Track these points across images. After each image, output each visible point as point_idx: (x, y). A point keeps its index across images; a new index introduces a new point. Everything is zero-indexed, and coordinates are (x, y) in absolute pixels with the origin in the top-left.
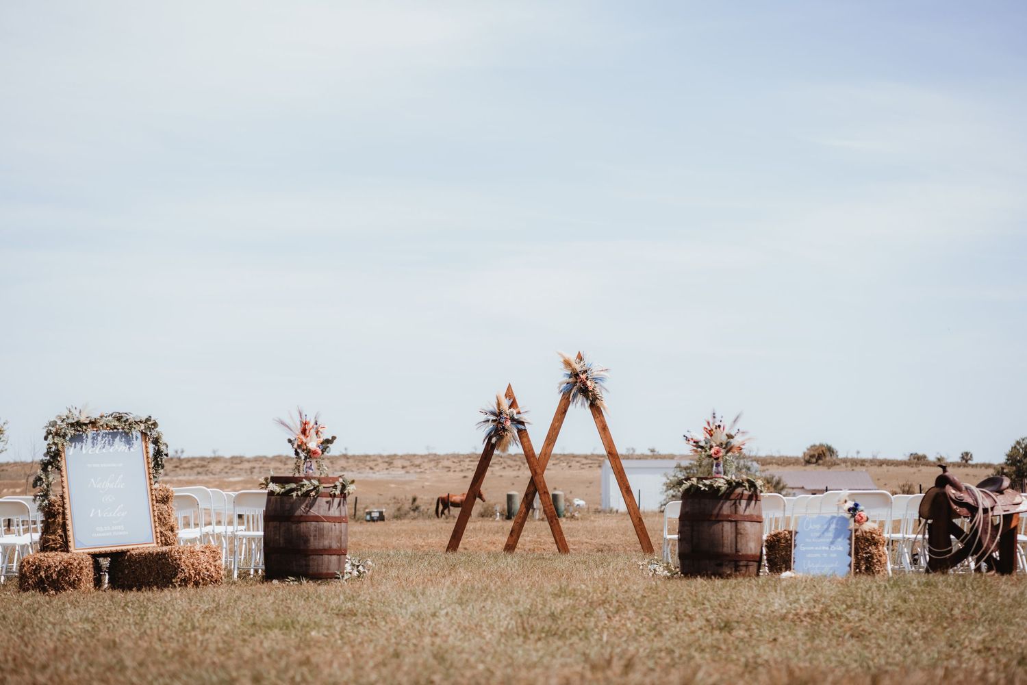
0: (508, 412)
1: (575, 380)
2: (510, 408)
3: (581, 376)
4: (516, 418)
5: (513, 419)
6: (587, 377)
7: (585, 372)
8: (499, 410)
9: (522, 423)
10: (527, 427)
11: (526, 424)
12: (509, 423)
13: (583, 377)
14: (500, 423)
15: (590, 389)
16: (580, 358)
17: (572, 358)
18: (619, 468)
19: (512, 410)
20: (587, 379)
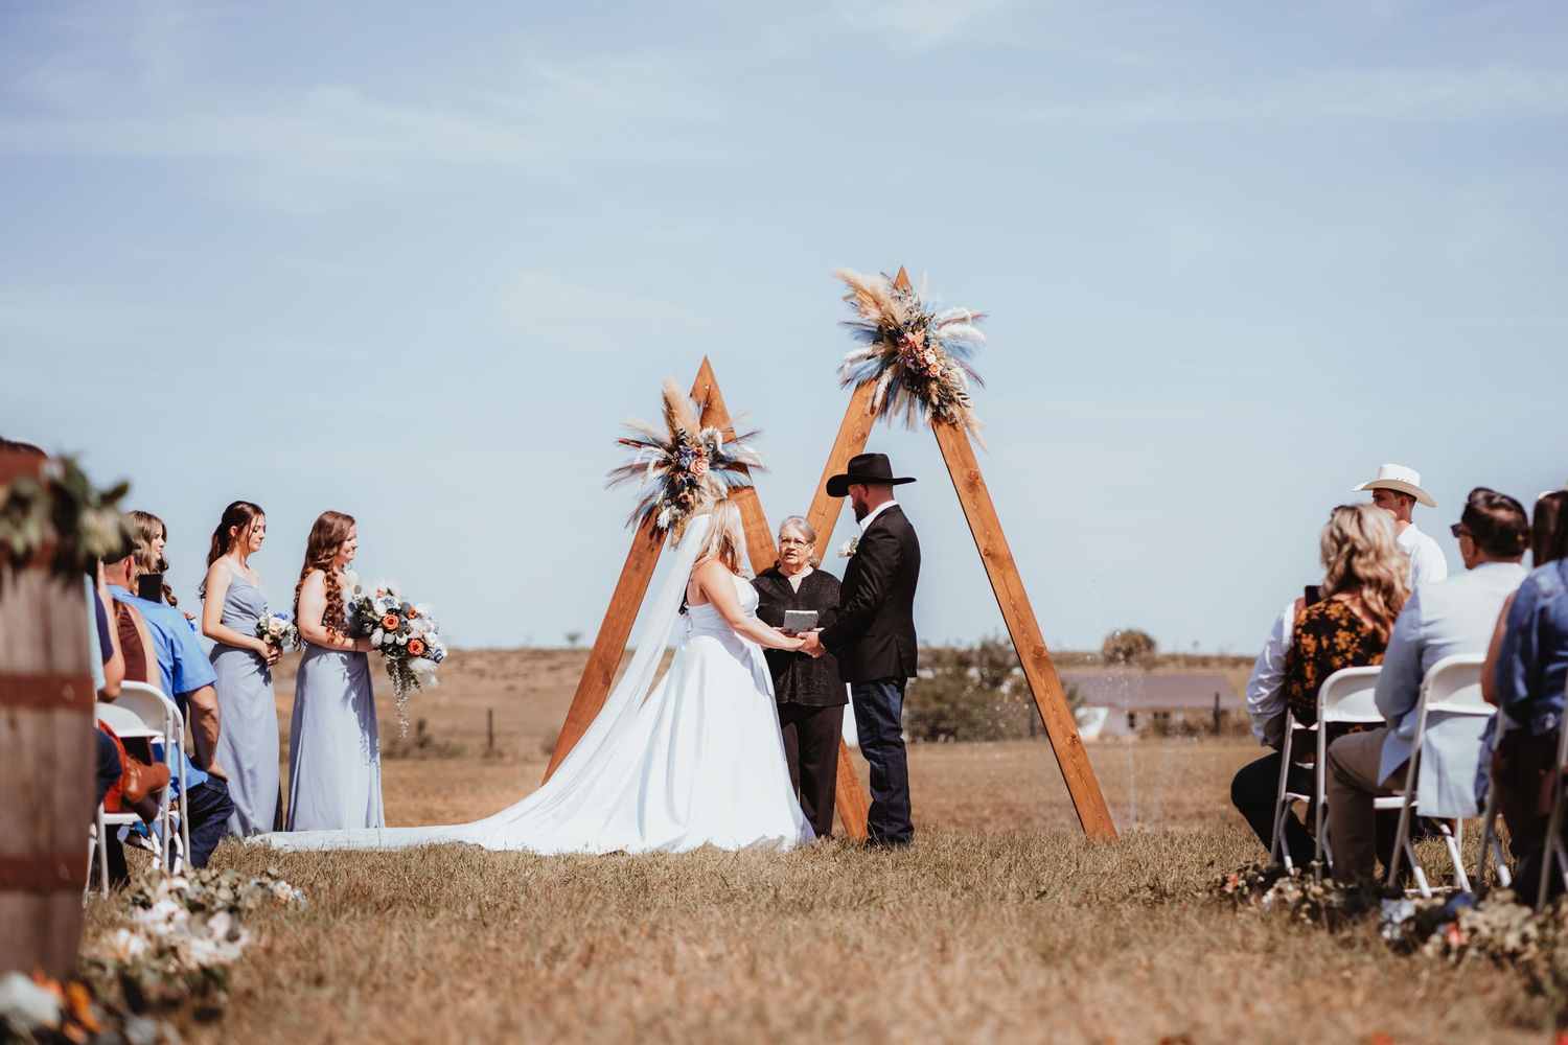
0: (701, 435)
1: (891, 347)
2: (703, 423)
3: (910, 336)
4: (723, 453)
5: (718, 460)
6: (926, 339)
7: (921, 323)
8: (675, 432)
9: (741, 467)
10: (755, 479)
11: (749, 469)
12: (704, 467)
13: (915, 338)
14: (679, 468)
15: (935, 372)
16: (900, 284)
17: (882, 288)
18: (1015, 592)
19: (709, 430)
20: (926, 345)
